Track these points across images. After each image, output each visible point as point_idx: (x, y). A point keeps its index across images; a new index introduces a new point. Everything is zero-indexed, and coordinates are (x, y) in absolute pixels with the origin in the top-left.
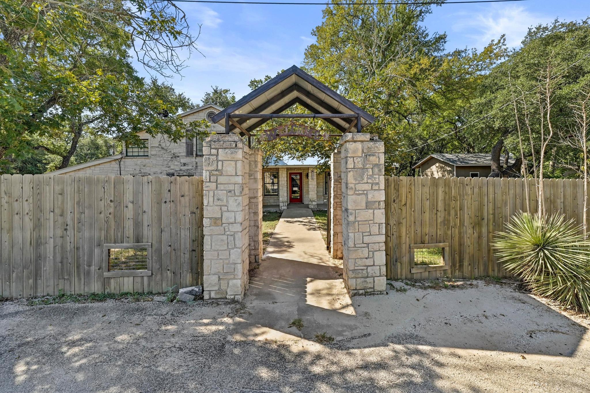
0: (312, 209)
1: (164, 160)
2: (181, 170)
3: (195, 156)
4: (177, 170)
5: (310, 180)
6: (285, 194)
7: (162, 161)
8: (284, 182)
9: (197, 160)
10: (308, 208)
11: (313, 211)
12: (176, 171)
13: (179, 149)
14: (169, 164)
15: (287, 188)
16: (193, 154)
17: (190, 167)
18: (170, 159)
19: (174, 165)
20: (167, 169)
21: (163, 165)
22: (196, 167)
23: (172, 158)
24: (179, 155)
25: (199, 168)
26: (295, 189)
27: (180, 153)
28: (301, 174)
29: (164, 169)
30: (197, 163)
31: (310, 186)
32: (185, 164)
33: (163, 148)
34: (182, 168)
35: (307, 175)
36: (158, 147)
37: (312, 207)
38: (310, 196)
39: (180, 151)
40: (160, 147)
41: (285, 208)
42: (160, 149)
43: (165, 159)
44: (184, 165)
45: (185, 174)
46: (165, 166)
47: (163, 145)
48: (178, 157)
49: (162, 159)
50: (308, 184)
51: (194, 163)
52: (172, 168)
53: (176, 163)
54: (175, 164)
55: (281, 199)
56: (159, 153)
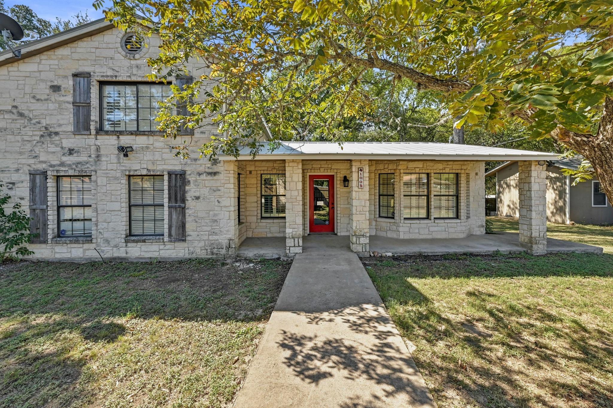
0: (357, 253)
1: (23, 141)
2: (62, 164)
3: (93, 132)
4: (54, 163)
5: (355, 189)
6: (300, 220)
7: (19, 144)
8: (295, 193)
9: (98, 143)
10: (349, 249)
11: (361, 259)
12: (51, 166)
13: (59, 117)
14: (36, 149)
15: (304, 205)
16: (89, 129)
17: (83, 158)
18: (38, 138)
19: (47, 152)
20: (32, 161)
21: (21, 153)
22: (98, 156)
23: (42, 136)
24: (57, 129)
25: (103, 159)
26: (320, 203)
27: (60, 125)
28: (331, 179)
29: (24, 161)
30: (98, 149)
31: (355, 203)
32: (71, 152)
33: (21, 115)
34: (64, 159)
35: (346, 180)
36: (11, 112)
37: (359, 249)
38: (354, 224)
39: (61, 122)
40: (15, 111)
41: (299, 250)
42: (15, 117)
43: (26, 138)
44: (70, 154)
45: (71, 173)
46: (26, 156)
47: (22, 108)
48: (57, 134)
49: (19, 138)
50: (349, 199)
51: (93, 148)
52: (42, 159)
53: (52, 148)
54: (50, 150)
55: (288, 231)
56: (13, 125)
